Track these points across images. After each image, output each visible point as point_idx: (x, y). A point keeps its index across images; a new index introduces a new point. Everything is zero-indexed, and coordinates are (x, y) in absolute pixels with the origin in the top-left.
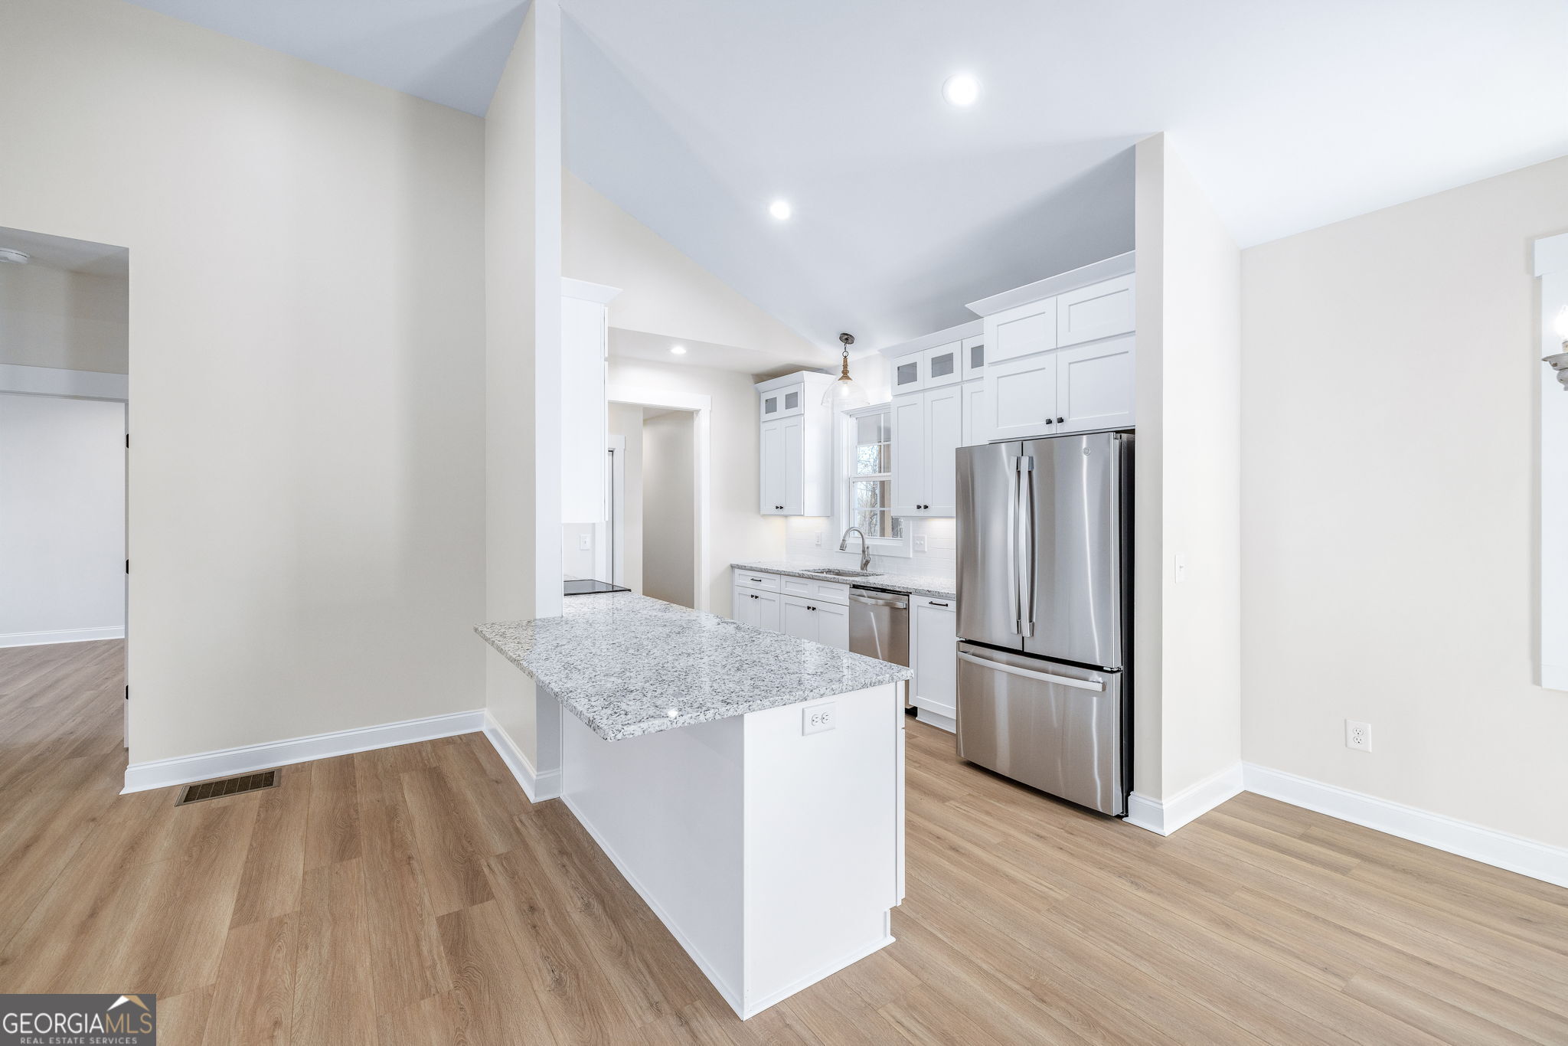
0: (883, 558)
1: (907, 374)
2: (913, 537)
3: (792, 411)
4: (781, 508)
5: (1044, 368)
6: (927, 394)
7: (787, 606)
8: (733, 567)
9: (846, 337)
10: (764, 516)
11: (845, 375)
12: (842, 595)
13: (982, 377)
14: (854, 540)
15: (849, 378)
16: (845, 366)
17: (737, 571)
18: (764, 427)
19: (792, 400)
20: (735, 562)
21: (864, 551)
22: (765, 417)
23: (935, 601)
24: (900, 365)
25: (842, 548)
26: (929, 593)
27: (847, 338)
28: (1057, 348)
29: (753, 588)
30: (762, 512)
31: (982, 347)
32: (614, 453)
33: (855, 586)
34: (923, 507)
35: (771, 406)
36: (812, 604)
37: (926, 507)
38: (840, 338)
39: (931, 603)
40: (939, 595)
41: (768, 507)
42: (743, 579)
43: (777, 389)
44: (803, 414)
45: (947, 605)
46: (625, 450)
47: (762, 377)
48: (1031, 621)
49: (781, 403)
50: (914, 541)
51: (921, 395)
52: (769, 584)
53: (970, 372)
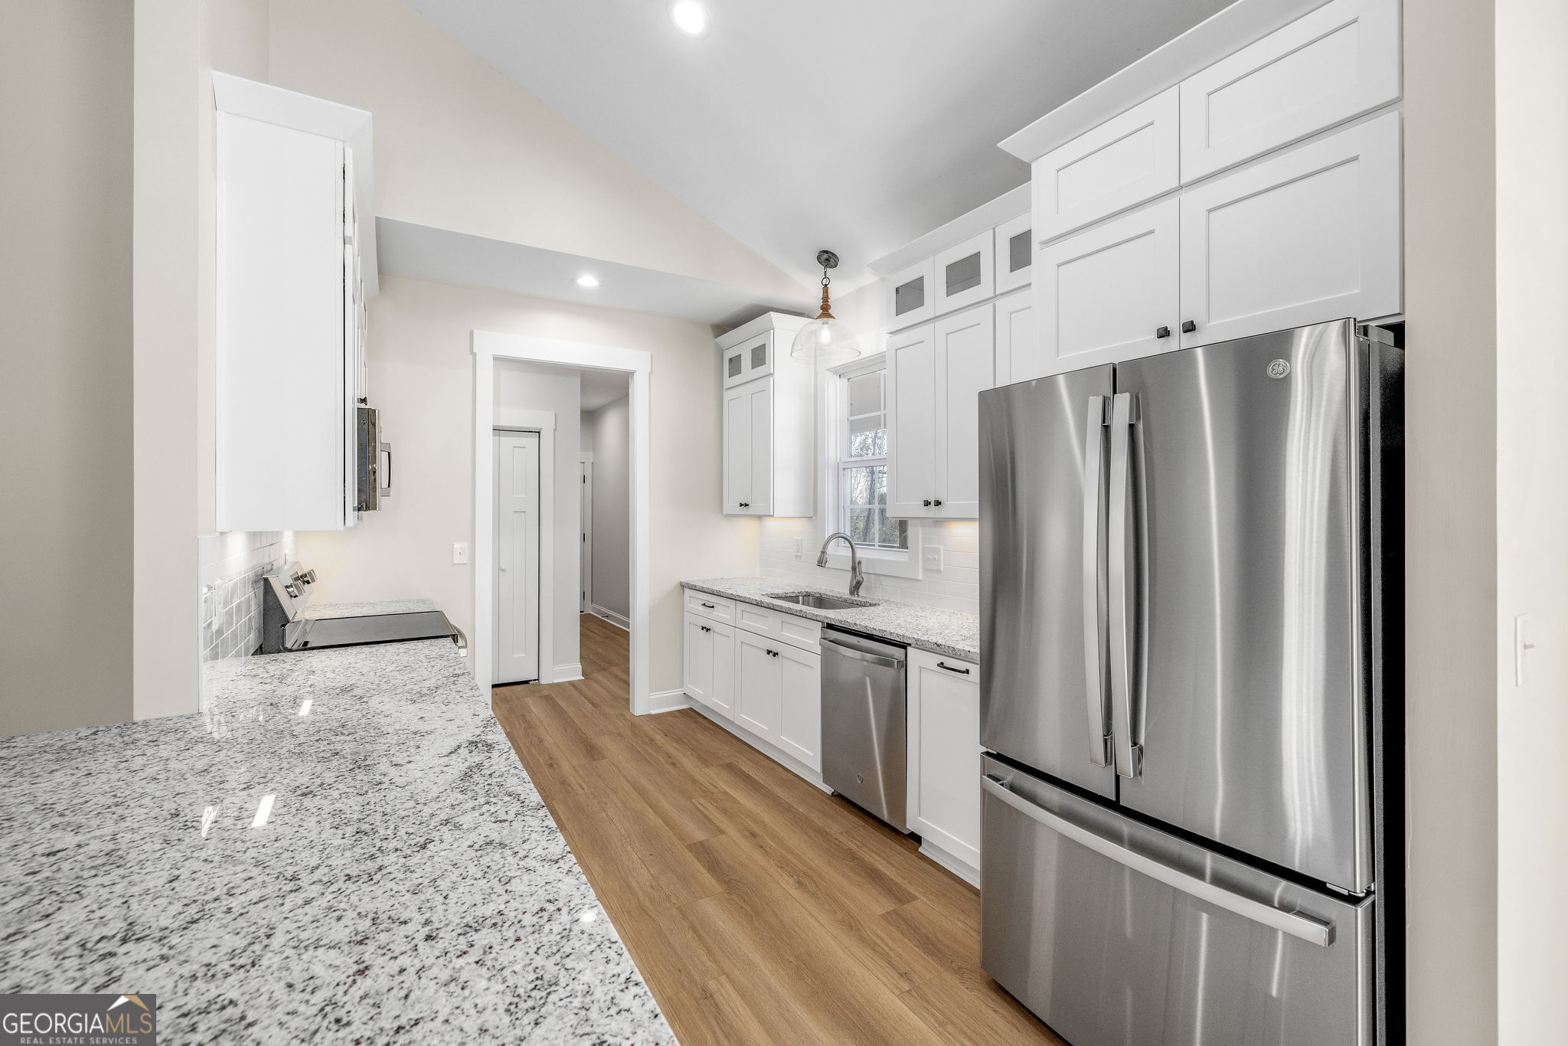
0: (882, 578)
1: (909, 296)
2: (924, 548)
3: (760, 371)
4: (746, 505)
5: (1152, 232)
6: (939, 323)
7: (744, 646)
8: (683, 586)
9: (826, 256)
10: (728, 516)
11: (826, 311)
12: (811, 638)
13: (1030, 284)
14: (839, 552)
15: (830, 316)
16: (826, 299)
17: (687, 591)
18: (727, 395)
19: (759, 356)
20: (685, 579)
21: (854, 569)
22: (729, 382)
23: (950, 662)
24: (899, 284)
25: (821, 563)
26: (936, 648)
27: (828, 259)
28: (1181, 187)
29: (703, 617)
30: (724, 513)
31: (1029, 232)
32: (541, 434)
33: (830, 626)
34: (933, 503)
35: (735, 364)
36: (775, 647)
37: (938, 503)
38: (819, 258)
39: (941, 665)
40: (954, 653)
41: (732, 506)
42: (693, 603)
43: (741, 342)
44: (773, 374)
45: (967, 672)
46: (555, 430)
47: (723, 327)
48: (1135, 744)
49: (746, 361)
50: (924, 556)
51: (929, 327)
52: (724, 612)
53: (1008, 279)
